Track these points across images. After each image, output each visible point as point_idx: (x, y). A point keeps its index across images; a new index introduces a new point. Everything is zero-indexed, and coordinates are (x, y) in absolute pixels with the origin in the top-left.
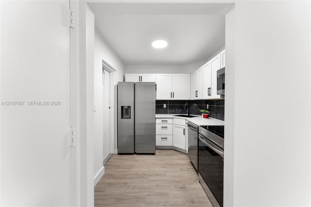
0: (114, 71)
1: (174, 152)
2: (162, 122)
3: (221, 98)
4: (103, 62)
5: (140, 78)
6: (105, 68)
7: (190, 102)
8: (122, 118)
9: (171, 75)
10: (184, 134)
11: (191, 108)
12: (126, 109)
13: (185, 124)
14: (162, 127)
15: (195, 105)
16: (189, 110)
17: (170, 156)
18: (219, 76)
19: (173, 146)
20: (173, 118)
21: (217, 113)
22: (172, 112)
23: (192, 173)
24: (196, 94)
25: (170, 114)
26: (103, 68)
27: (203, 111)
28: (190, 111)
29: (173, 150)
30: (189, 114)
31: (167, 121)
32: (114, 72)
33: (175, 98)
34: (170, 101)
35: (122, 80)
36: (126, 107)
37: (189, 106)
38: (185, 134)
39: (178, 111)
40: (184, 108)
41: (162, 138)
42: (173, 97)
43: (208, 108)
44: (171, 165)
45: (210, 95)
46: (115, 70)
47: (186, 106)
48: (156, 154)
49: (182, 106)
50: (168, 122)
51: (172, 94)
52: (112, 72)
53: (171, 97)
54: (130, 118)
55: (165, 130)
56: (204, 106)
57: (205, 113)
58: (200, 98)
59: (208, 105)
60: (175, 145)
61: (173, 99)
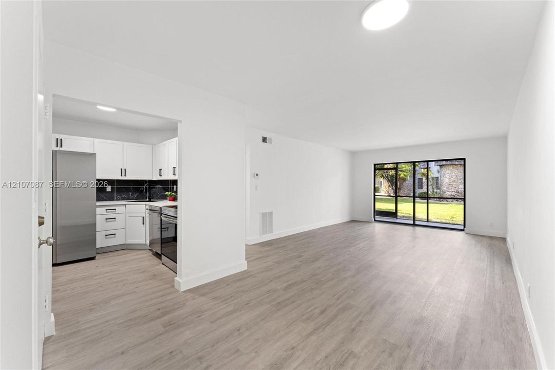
2: (107, 212)
5: (59, 142)
7: (152, 183)
9: (120, 143)
10: (143, 224)
11: (152, 191)
13: (144, 211)
14: (106, 219)
15: (159, 186)
16: (150, 194)
19: (126, 243)
20: (125, 204)
22: (122, 197)
24: (160, 173)
25: (119, 200)
27: (169, 193)
29: (126, 250)
30: (150, 199)
31: (115, 209)
34: (118, 181)
37: (150, 189)
38: (145, 223)
39: (132, 196)
40: (142, 191)
41: (106, 235)
42: (125, 175)
43: (175, 189)
45: (175, 175)
47: (146, 188)
48: (96, 258)
49: (140, 188)
50: (118, 211)
51: (124, 172)
53: (122, 175)
55: (113, 222)
56: (170, 187)
57: (172, 196)
58: (164, 178)
60: (129, 241)
61: (124, 178)
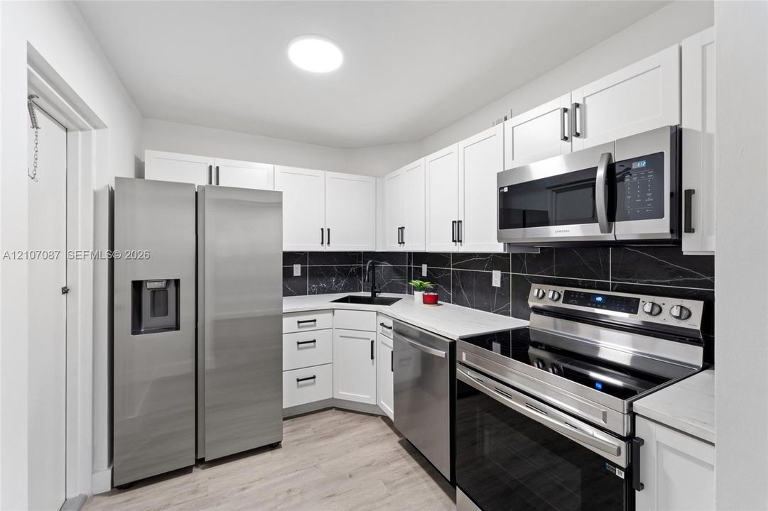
0: (95, 127)
1: (339, 416)
2: (299, 327)
3: (504, 251)
4: (34, 60)
5: (214, 173)
6: (40, 101)
8: (137, 328)
9: (321, 173)
10: (372, 358)
12: (154, 291)
14: (299, 343)
17: (331, 436)
18: (506, 190)
19: (333, 398)
20: (333, 310)
21: (457, 290)
22: (319, 288)
23: (425, 486)
24: (401, 235)
25: (314, 293)
26: (30, 97)
27: (417, 282)
28: (376, 285)
29: (333, 410)
30: (374, 295)
31: (315, 321)
32: (94, 132)
33: (335, 247)
34: (314, 255)
35: (129, 173)
36: (156, 285)
38: (375, 356)
39: (336, 284)
40: (353, 274)
41: (298, 380)
42: (329, 243)
43: (424, 274)
44: (351, 476)
45: (461, 241)
46: (98, 125)
48: (283, 442)
49: (349, 268)
50: (319, 325)
51: (325, 235)
52: (82, 130)
53: (322, 243)
54: (177, 328)
55: (310, 350)
56: (410, 268)
57: (426, 289)
59: (425, 267)
60: (341, 393)
61: (325, 249)
